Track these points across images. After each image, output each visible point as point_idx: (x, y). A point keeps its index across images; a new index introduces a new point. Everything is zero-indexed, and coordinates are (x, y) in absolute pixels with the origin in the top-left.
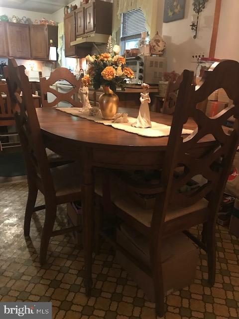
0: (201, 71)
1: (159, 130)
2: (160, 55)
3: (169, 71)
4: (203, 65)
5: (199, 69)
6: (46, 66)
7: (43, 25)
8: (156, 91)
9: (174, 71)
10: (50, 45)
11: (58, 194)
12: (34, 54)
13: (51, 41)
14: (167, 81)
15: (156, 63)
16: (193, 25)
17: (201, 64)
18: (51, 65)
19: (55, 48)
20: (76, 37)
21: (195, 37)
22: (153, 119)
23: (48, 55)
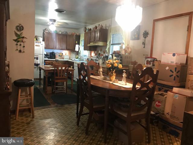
0: (147, 62)
1: (129, 86)
2: (129, 54)
3: (133, 60)
4: (147, 59)
5: (146, 61)
6: (73, 53)
7: (73, 35)
8: (128, 68)
9: (135, 61)
10: (76, 44)
11: (94, 107)
12: (68, 48)
13: (77, 42)
14: (132, 65)
15: (128, 57)
16: (143, 43)
17: (146, 59)
18: (75, 53)
19: (78, 45)
20: (90, 42)
21: (144, 47)
22: (127, 81)
23: (75, 49)
